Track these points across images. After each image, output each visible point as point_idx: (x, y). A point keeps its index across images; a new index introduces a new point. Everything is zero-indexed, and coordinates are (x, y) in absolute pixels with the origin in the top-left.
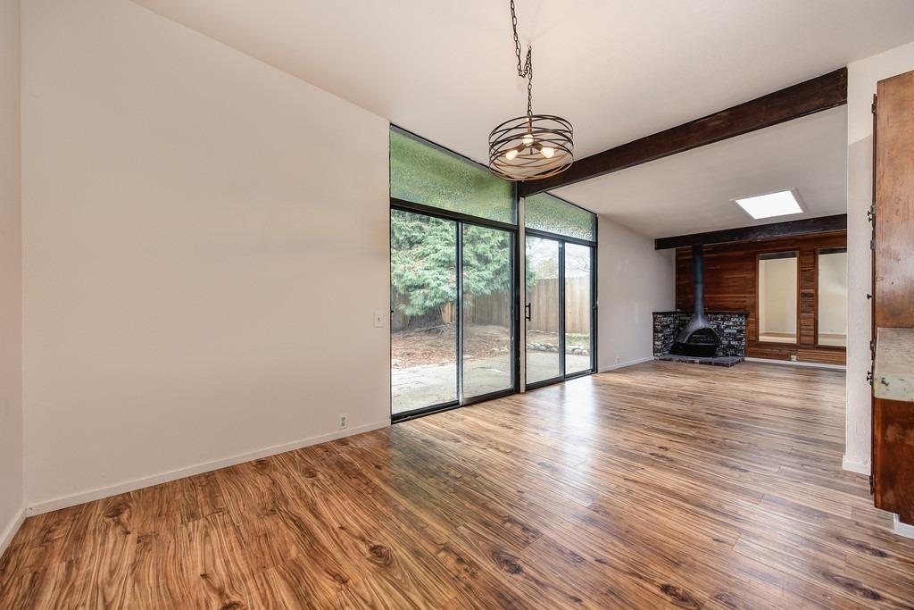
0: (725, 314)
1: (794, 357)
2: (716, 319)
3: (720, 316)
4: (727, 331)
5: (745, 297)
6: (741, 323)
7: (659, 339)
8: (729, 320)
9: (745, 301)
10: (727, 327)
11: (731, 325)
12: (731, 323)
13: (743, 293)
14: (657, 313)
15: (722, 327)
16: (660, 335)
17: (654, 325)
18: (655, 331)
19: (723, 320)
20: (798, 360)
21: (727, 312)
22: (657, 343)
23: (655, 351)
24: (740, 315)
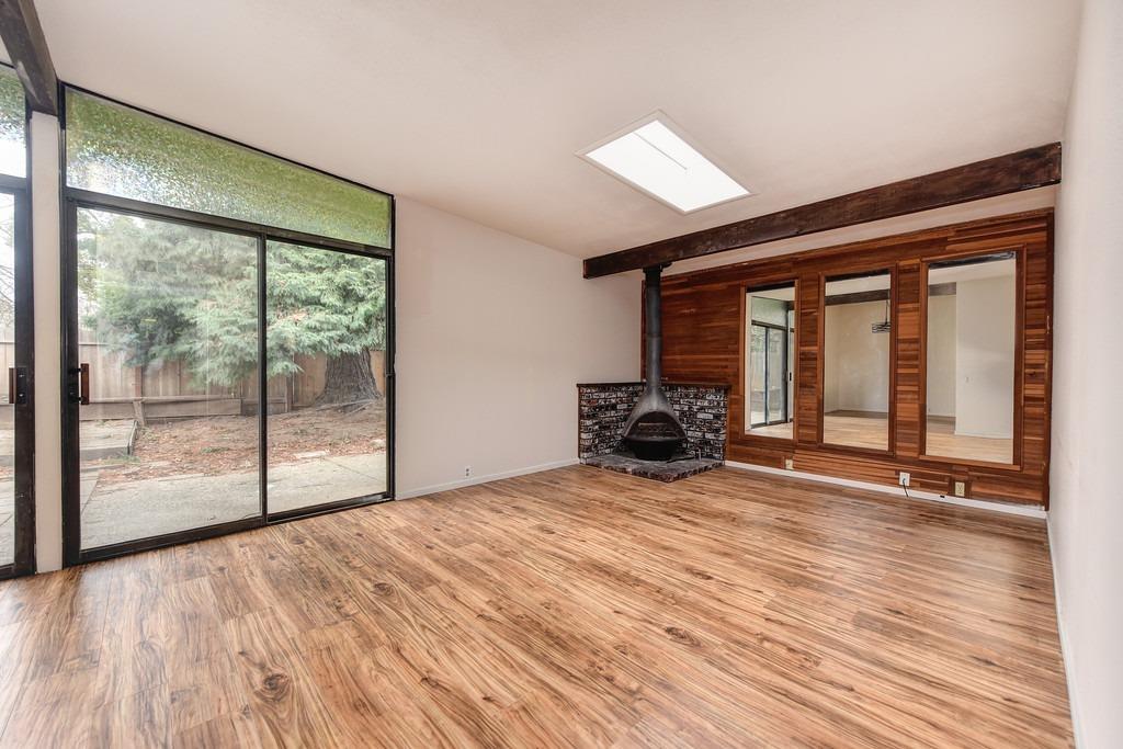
0: (698, 388)
1: (790, 463)
2: (687, 396)
3: (692, 391)
4: (700, 416)
5: (726, 360)
6: (719, 404)
7: (587, 429)
8: (703, 398)
9: (726, 367)
10: (702, 409)
11: (708, 405)
12: (706, 404)
13: (725, 352)
14: (588, 386)
15: (695, 408)
16: (589, 423)
17: (580, 406)
18: (581, 416)
19: (696, 397)
20: (796, 468)
21: (700, 381)
22: (584, 436)
23: (582, 449)
24: (718, 390)
